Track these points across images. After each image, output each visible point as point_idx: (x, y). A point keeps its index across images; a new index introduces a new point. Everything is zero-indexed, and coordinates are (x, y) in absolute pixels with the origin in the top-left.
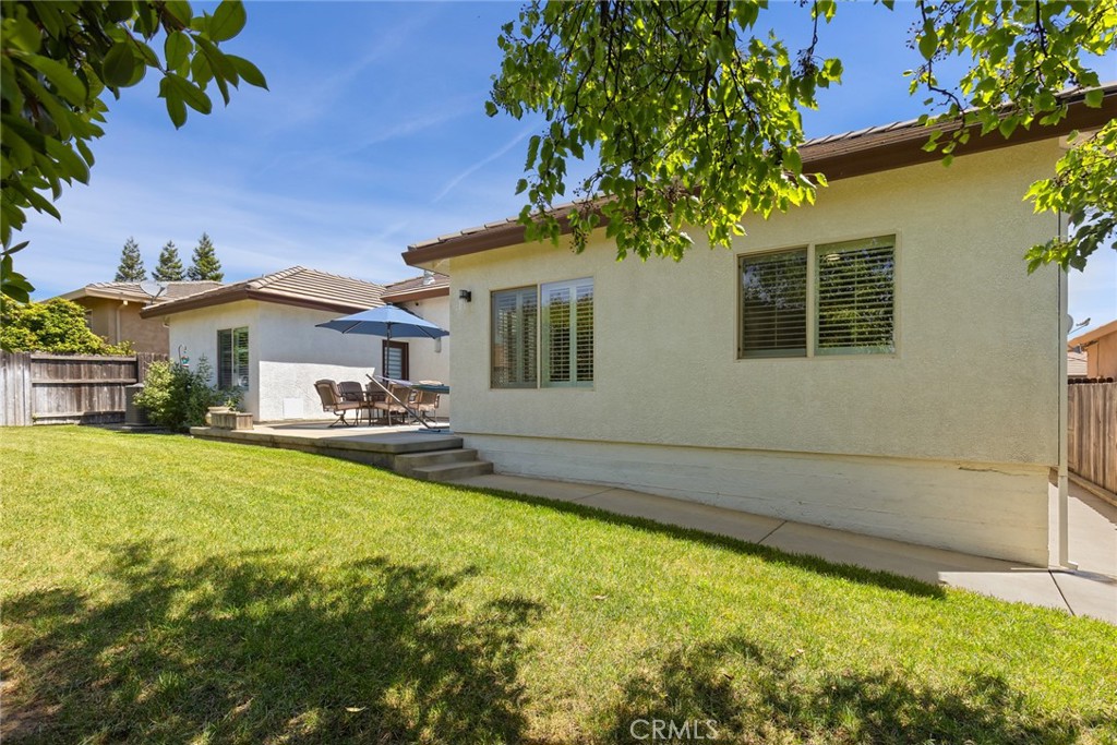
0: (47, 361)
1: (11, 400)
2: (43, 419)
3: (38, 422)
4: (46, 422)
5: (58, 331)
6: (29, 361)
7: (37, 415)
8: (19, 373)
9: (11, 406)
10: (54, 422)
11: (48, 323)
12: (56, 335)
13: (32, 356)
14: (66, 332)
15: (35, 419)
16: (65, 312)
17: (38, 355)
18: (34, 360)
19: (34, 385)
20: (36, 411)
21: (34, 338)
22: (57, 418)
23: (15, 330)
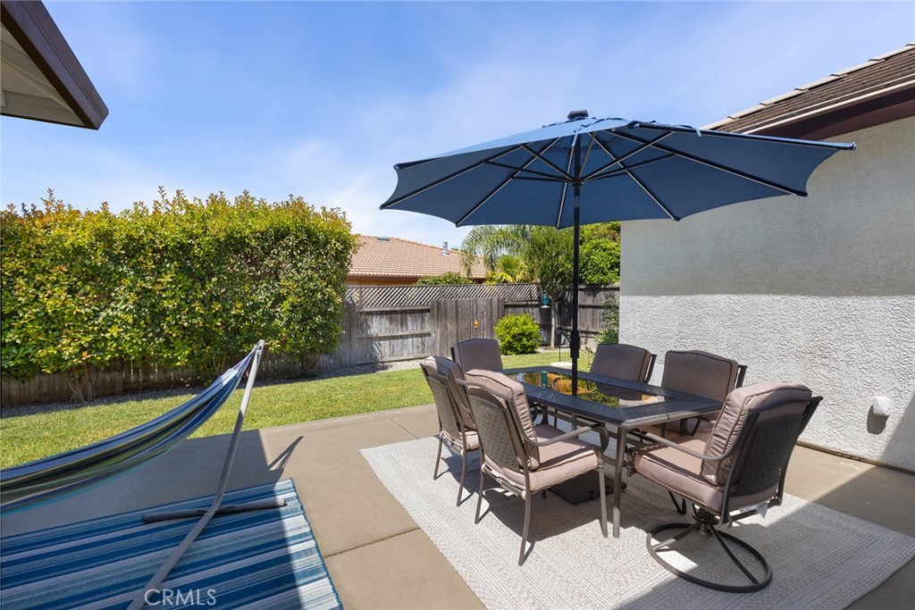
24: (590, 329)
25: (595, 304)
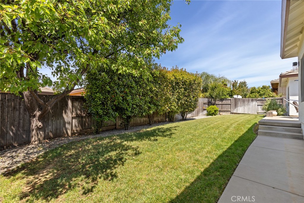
0: (261, 100)
1: (253, 109)
2: (260, 113)
3: (259, 114)
4: (260, 114)
5: (263, 93)
6: (257, 100)
7: (258, 112)
8: (255, 103)
9: (253, 110)
10: (262, 114)
11: (261, 92)
12: (263, 94)
13: (257, 99)
14: (265, 93)
15: (258, 113)
16: (265, 88)
17: (259, 99)
18: (258, 100)
19: (258, 105)
20: (258, 111)
21: (258, 95)
22: (262, 113)
23: (255, 94)
24: (221, 110)
25: (223, 104)
